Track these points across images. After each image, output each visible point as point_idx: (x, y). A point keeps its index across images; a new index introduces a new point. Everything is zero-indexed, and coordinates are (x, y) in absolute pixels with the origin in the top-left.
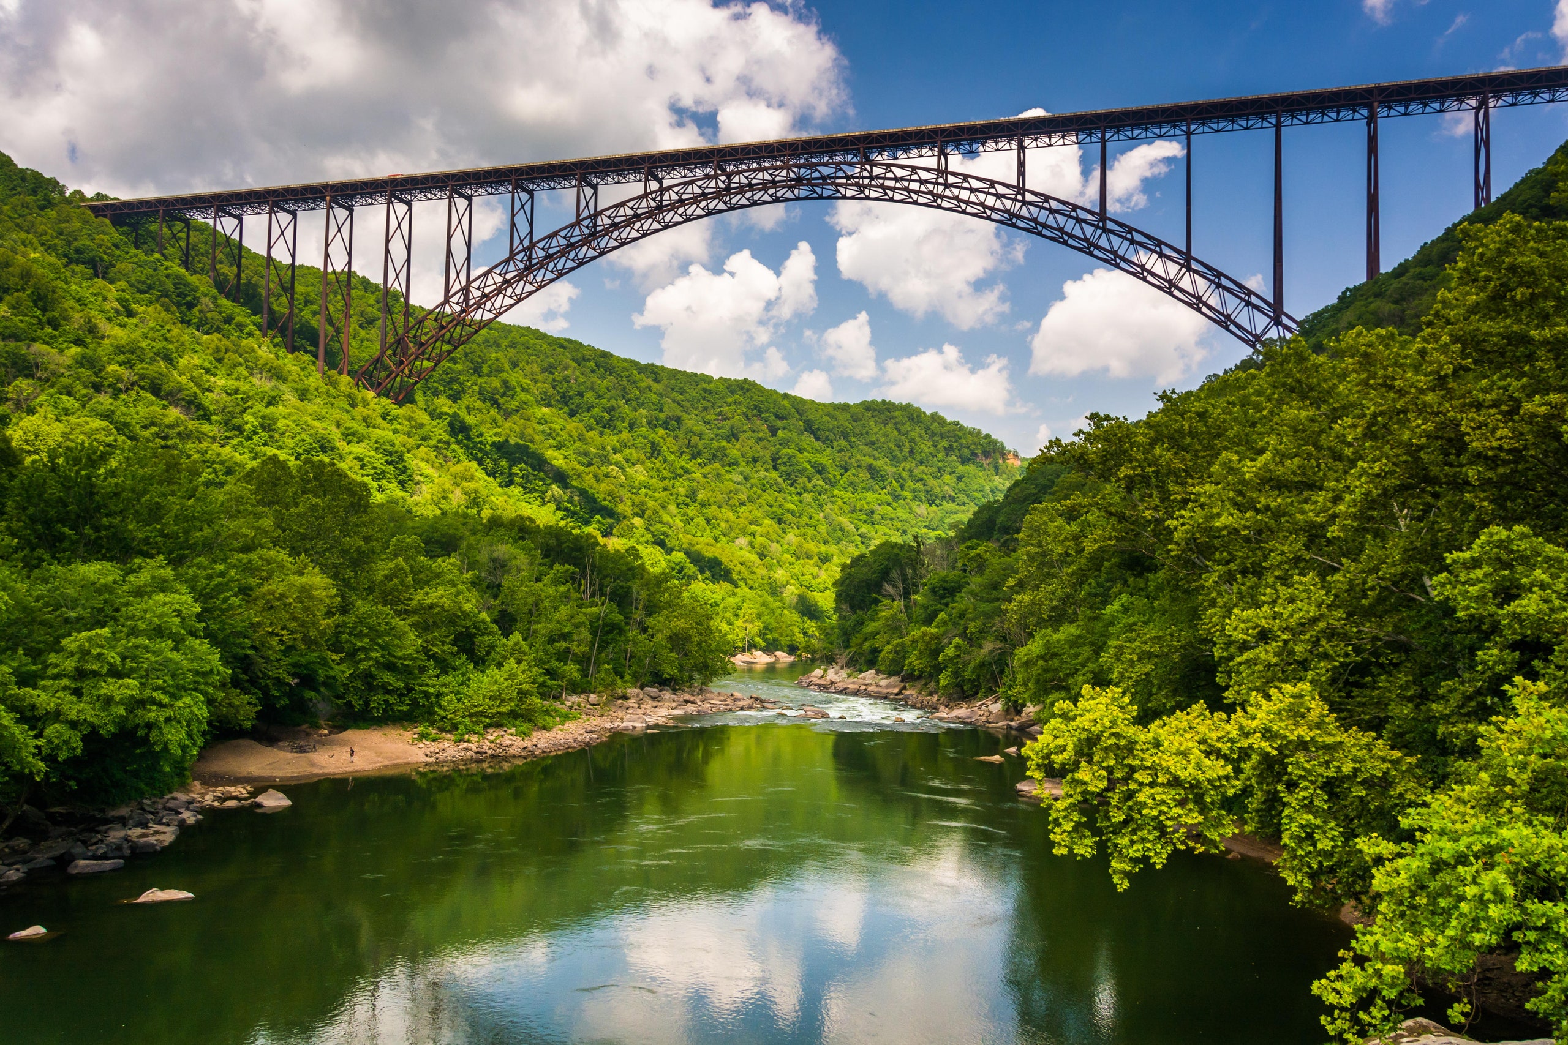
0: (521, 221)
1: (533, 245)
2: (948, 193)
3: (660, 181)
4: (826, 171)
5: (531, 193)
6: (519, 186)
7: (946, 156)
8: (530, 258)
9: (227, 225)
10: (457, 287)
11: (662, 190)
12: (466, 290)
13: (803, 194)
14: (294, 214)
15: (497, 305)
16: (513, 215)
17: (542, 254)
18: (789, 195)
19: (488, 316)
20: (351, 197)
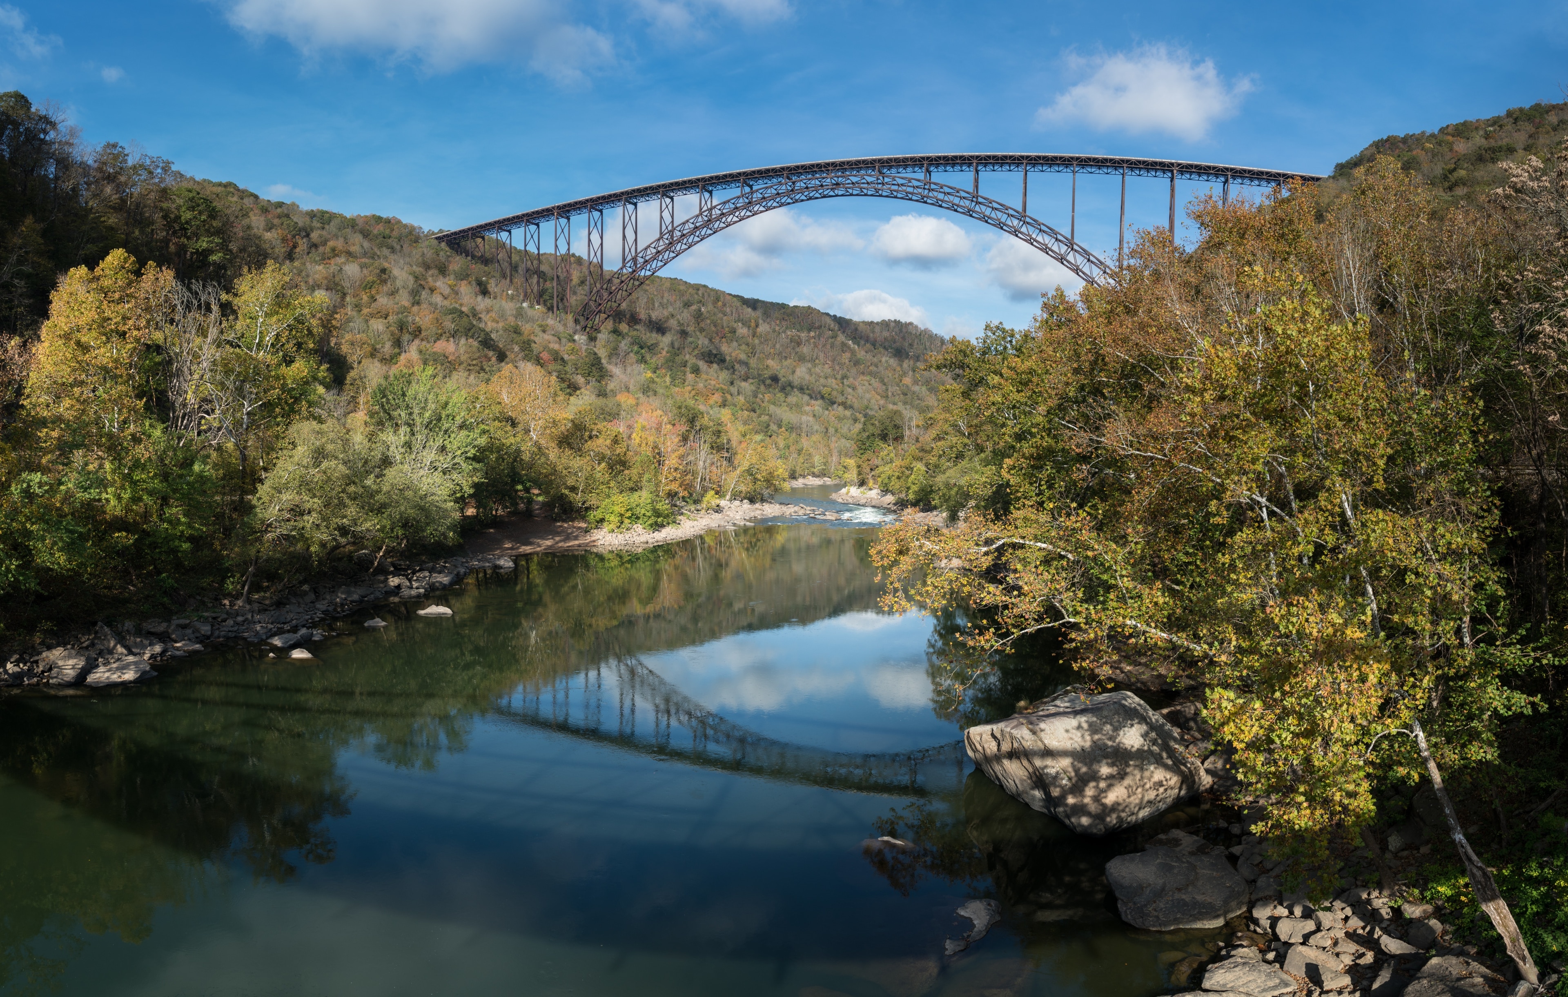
0: (666, 215)
1: (674, 229)
2: (931, 194)
3: (751, 187)
4: (854, 179)
5: (672, 198)
6: (664, 195)
7: (930, 172)
8: (672, 237)
9: (504, 235)
10: (629, 257)
11: (752, 193)
12: (634, 259)
13: (840, 193)
14: (538, 225)
15: (654, 266)
16: (662, 212)
17: (679, 234)
18: (832, 193)
19: (648, 273)
20: (568, 211)
